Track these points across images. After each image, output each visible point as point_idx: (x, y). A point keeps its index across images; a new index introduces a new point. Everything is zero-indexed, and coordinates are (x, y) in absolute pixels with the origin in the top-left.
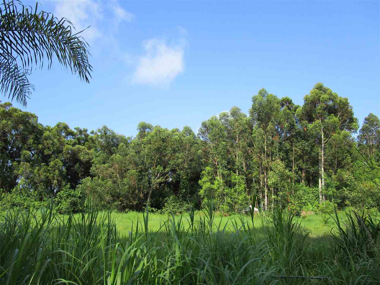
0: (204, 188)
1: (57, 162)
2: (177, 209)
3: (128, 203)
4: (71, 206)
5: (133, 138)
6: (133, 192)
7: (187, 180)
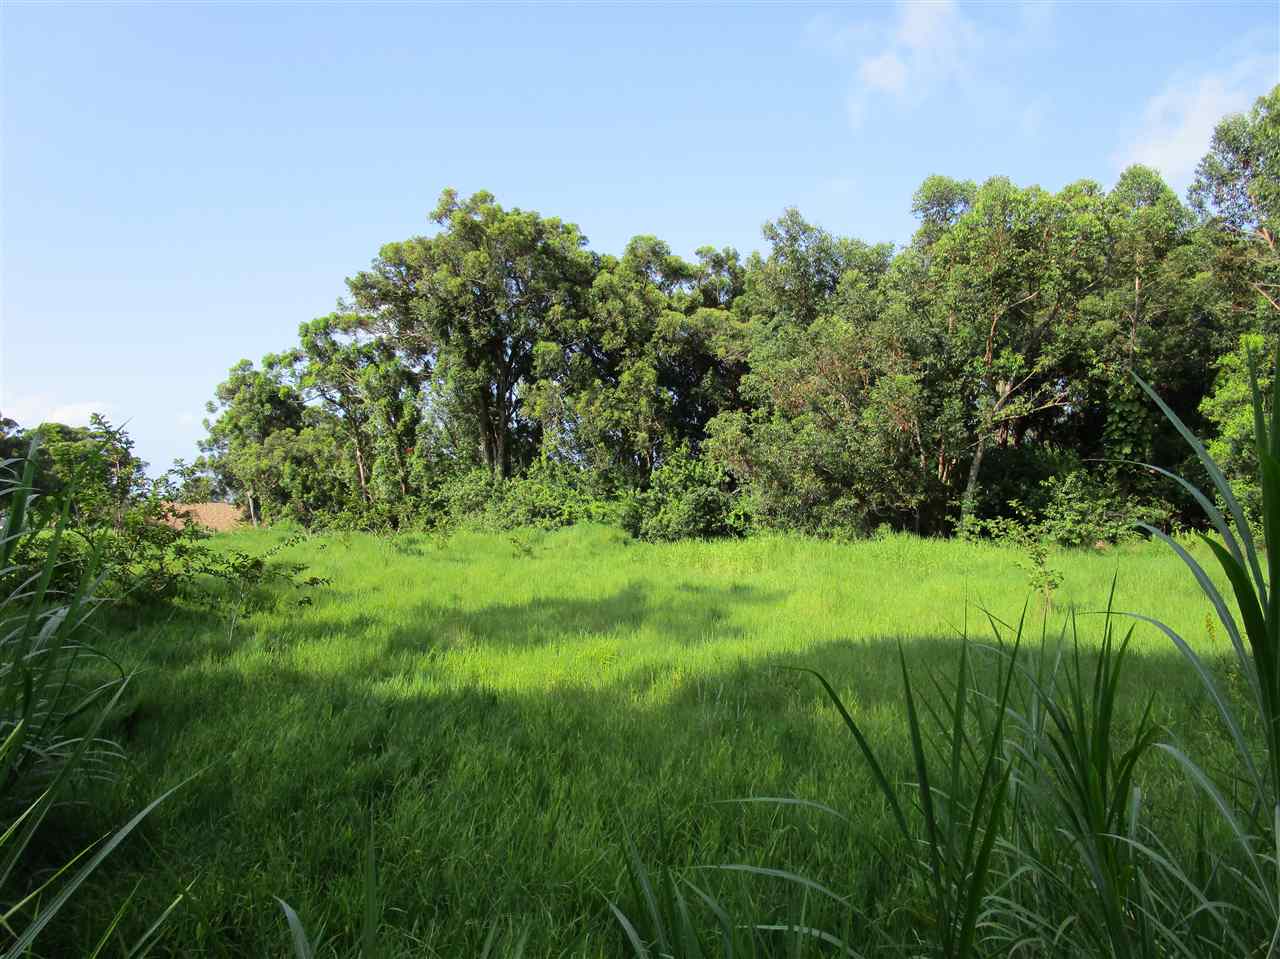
0: (1230, 431)
1: (640, 370)
2: (1098, 525)
3: (887, 502)
4: (698, 514)
5: (897, 252)
6: (905, 462)
7: (1138, 403)
